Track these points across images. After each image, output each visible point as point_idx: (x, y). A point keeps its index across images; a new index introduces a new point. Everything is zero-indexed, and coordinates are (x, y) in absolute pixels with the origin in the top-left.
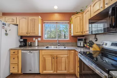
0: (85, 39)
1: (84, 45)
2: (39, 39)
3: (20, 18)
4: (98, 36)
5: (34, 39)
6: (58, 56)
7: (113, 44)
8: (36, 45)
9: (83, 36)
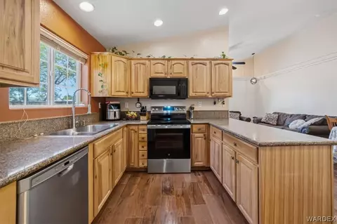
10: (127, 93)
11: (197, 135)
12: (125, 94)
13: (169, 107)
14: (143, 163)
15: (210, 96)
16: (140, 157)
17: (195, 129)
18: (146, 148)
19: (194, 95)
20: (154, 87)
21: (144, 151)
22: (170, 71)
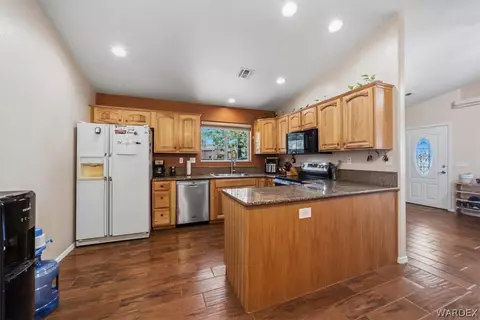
0: (279, 160)
1: (277, 170)
2: (193, 160)
3: (160, 115)
4: (296, 157)
5: (181, 160)
7: (310, 165)
8: (189, 172)
9: (274, 155)
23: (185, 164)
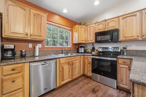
5: (30, 46)
6: (73, 62)
10: (86, 41)
11: (121, 66)
12: (85, 41)
13: (110, 48)
14: (90, 74)
15: (141, 39)
16: (89, 71)
17: (120, 61)
18: (91, 67)
19: (124, 39)
20: (98, 37)
21: (90, 68)
22: (107, 27)
23: (34, 48)
